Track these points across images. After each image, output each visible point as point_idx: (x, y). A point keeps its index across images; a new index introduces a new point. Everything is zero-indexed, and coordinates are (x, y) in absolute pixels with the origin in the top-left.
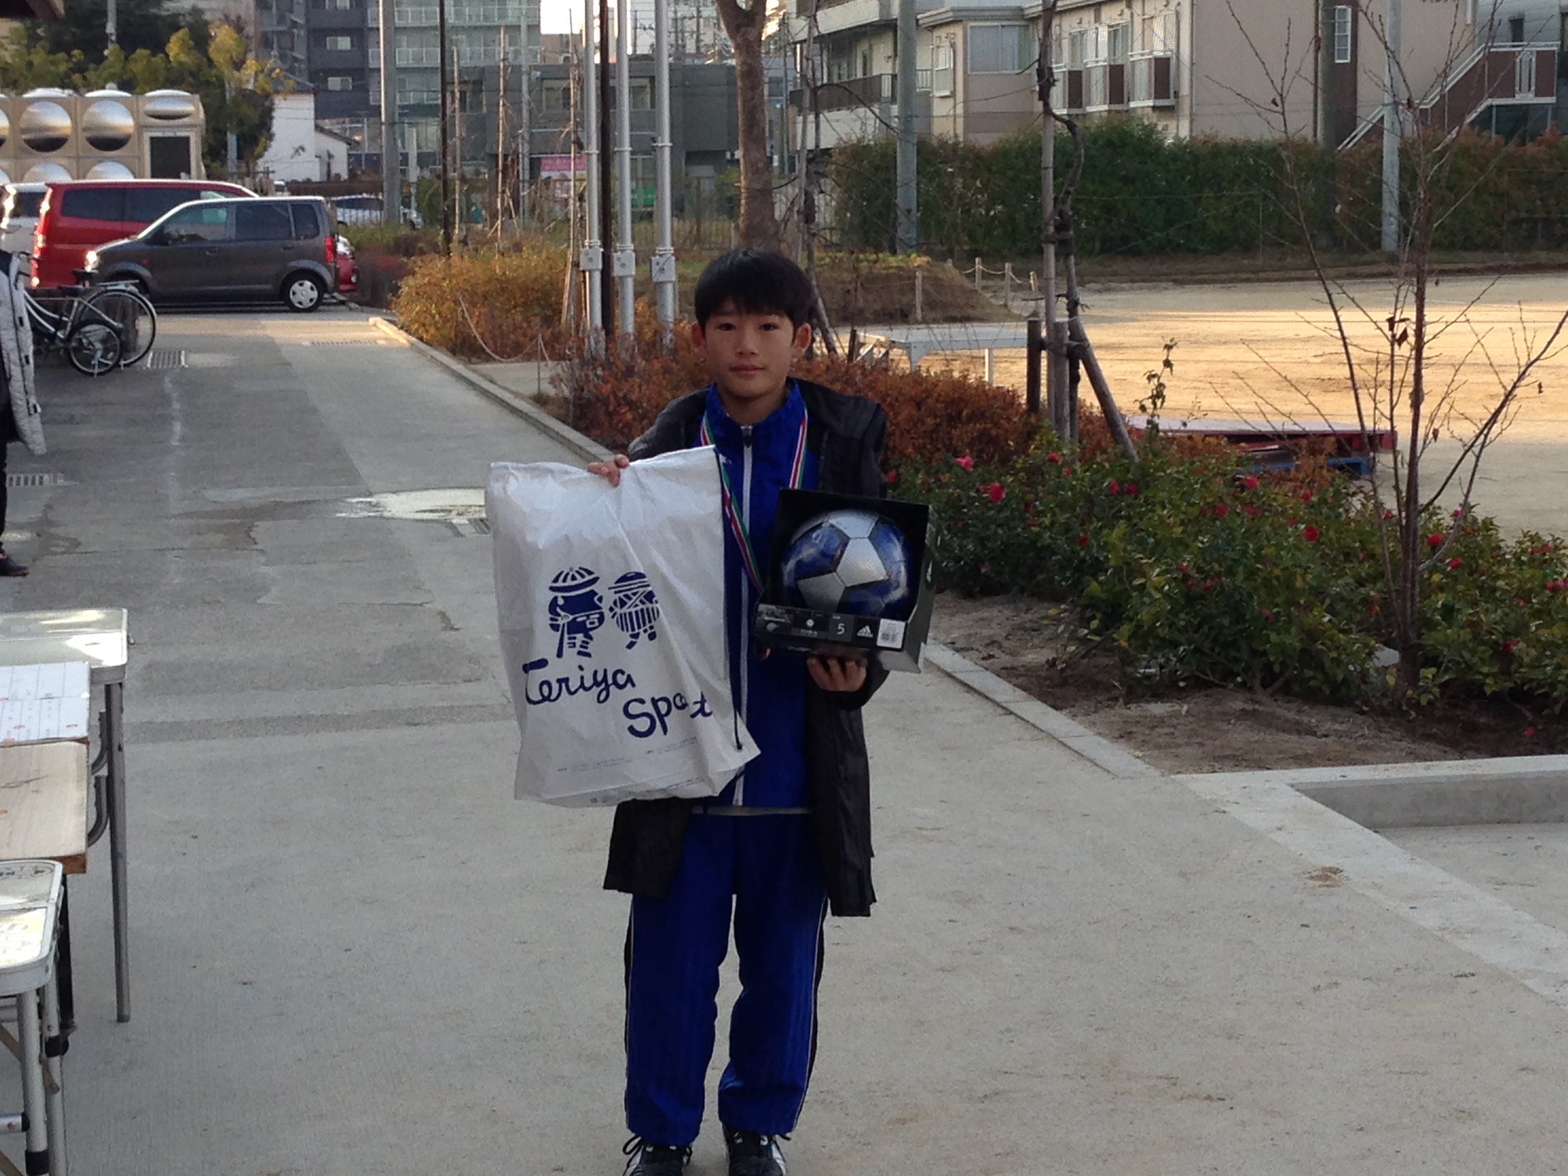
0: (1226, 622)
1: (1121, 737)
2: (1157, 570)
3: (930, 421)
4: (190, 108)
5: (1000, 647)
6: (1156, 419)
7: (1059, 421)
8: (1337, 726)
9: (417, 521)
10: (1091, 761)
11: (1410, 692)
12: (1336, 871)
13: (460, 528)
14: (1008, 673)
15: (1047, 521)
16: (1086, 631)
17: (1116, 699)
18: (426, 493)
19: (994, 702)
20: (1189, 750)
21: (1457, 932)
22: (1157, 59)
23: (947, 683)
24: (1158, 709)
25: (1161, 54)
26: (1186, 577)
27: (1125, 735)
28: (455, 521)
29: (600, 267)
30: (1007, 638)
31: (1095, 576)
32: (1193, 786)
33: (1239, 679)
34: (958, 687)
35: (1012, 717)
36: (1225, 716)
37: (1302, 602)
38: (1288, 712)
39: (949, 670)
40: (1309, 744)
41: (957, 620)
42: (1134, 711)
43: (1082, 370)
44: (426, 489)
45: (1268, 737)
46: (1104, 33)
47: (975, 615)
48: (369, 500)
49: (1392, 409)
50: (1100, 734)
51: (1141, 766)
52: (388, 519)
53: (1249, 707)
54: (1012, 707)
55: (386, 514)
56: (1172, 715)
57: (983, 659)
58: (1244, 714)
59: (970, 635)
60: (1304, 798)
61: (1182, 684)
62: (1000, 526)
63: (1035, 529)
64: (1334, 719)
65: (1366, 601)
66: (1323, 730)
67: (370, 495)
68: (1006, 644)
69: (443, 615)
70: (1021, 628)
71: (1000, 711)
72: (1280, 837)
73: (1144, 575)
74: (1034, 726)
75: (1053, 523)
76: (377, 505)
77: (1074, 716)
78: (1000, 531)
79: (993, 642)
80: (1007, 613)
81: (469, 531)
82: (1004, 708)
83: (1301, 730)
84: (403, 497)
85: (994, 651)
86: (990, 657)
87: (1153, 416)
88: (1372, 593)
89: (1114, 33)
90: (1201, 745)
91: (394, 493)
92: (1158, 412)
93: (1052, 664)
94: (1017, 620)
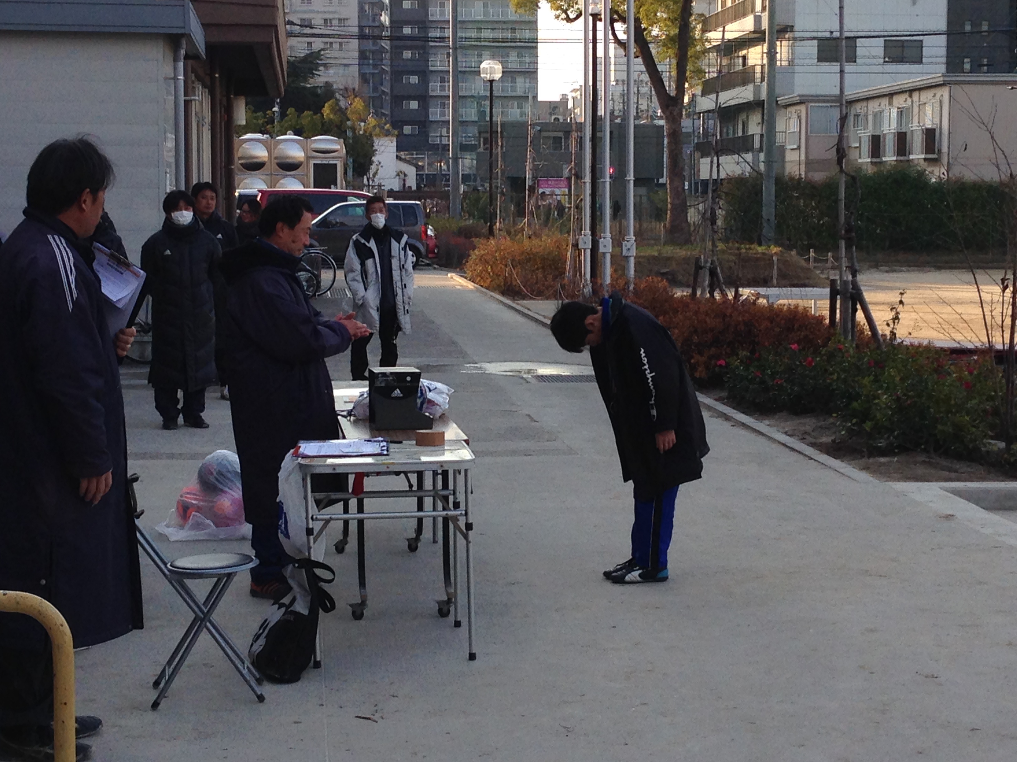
0: (917, 419)
1: (864, 469)
2: (885, 396)
3: (777, 330)
4: (337, 147)
5: (809, 434)
6: (895, 331)
7: (845, 332)
8: (969, 470)
9: (503, 375)
10: (847, 476)
11: (1006, 456)
12: (953, 516)
13: (528, 380)
14: (813, 445)
15: (835, 377)
16: (850, 424)
17: (863, 457)
18: (506, 363)
19: (805, 455)
20: (895, 475)
21: (999, 535)
22: (928, 130)
23: (782, 447)
24: (883, 460)
25: (929, 126)
26: (898, 399)
27: (866, 468)
28: (525, 376)
29: (590, 247)
30: (813, 431)
31: (857, 401)
32: (894, 486)
33: (923, 447)
34: (787, 450)
35: (813, 461)
36: (915, 463)
37: (954, 410)
38: (944, 462)
39: (784, 442)
40: (953, 475)
41: (788, 423)
42: (871, 460)
43: (858, 306)
44: (505, 361)
45: (933, 471)
46: (894, 112)
47: (798, 421)
48: (476, 365)
49: (1003, 322)
50: (854, 468)
51: (871, 479)
52: (489, 374)
53: (927, 460)
54: (812, 457)
55: (487, 372)
56: (888, 462)
57: (802, 439)
58: (924, 462)
59: (795, 430)
60: (945, 492)
61: (896, 451)
62: (811, 379)
63: (828, 381)
64: (968, 466)
65: (985, 411)
66: (962, 471)
67: (476, 363)
68: (812, 434)
69: (529, 416)
70: (821, 427)
71: (807, 458)
72: (930, 504)
73: (879, 399)
74: (823, 464)
75: (838, 378)
76: (480, 368)
77: (843, 461)
78: (811, 381)
79: (806, 433)
80: (814, 421)
81: (534, 381)
82: (809, 457)
83: (950, 470)
84: (493, 365)
85: (807, 437)
86: (805, 439)
87: (893, 328)
88: (988, 407)
89: (901, 113)
90: (902, 473)
91: (489, 362)
92: (896, 326)
93: (834, 441)
94: (819, 424)
